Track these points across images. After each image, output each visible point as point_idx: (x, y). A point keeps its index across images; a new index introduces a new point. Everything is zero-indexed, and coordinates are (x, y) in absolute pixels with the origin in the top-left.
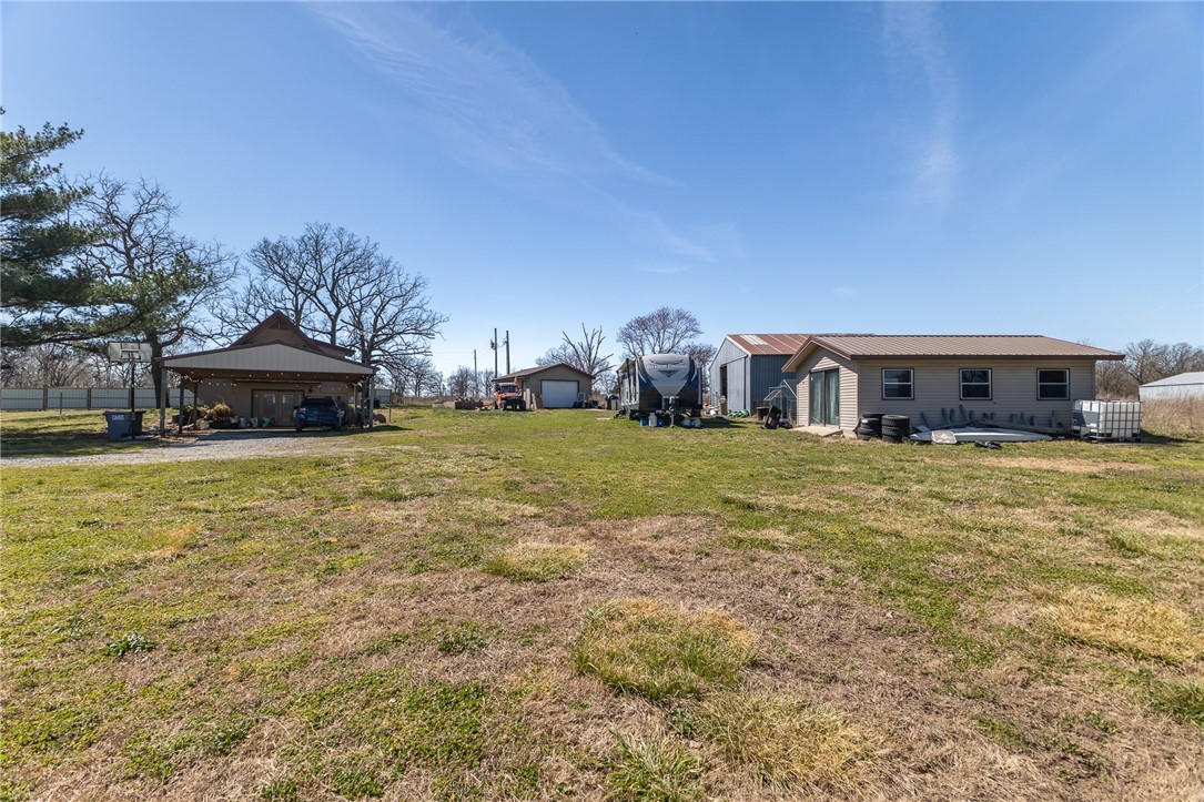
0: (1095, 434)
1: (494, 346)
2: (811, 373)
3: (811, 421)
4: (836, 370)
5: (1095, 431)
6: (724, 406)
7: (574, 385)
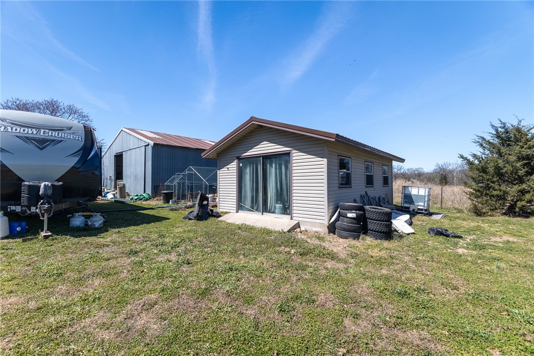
0: (422, 210)
2: (239, 158)
3: (240, 207)
4: (288, 154)
5: (422, 208)
6: (122, 189)
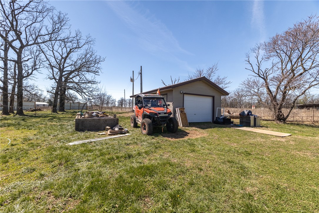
1: (132, 80)
7: (209, 100)
